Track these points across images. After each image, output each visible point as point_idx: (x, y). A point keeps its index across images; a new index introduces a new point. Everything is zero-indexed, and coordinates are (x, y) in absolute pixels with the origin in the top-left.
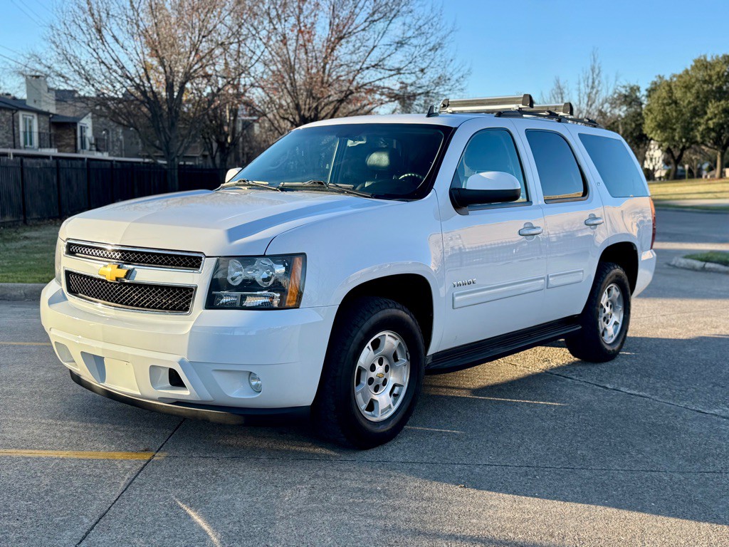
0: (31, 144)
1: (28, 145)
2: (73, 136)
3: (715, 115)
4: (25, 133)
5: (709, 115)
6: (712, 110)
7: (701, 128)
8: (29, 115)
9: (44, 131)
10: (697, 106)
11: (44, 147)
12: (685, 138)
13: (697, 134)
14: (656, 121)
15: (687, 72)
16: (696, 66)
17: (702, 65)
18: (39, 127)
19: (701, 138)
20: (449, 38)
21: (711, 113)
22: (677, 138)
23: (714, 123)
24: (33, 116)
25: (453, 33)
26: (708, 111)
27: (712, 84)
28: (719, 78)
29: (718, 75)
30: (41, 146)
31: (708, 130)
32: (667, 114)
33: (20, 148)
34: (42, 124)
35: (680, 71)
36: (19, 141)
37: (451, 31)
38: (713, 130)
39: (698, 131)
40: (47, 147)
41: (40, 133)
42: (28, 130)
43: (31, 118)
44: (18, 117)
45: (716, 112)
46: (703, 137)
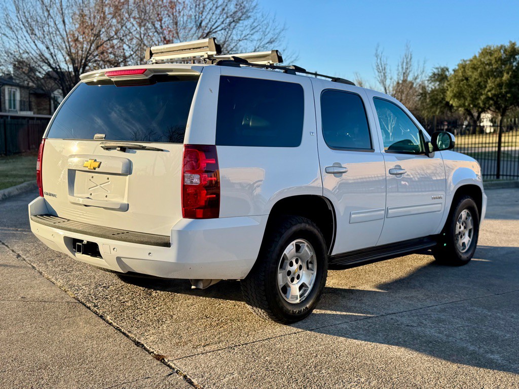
0: (14, 108)
1: (12, 109)
2: (48, 103)
3: (493, 88)
4: (10, 100)
5: (488, 88)
6: (490, 85)
7: (483, 97)
8: (13, 89)
9: (25, 99)
10: (481, 82)
11: (24, 110)
12: (472, 104)
13: (480, 102)
14: (453, 92)
15: (475, 57)
16: (482, 53)
17: (487, 52)
18: (21, 97)
19: (483, 104)
20: (282, 34)
21: (490, 86)
22: (467, 104)
23: (491, 94)
24: (16, 89)
25: (284, 31)
26: (488, 86)
27: (492, 65)
28: (496, 62)
29: (496, 59)
30: (21, 110)
31: (488, 98)
32: (461, 87)
33: (5, 111)
34: (23, 95)
35: (471, 57)
36: (5, 107)
37: (283, 30)
38: (491, 99)
39: (481, 99)
40: (27, 110)
41: (21, 101)
42: (12, 98)
43: (14, 90)
44: (4, 90)
45: (493, 86)
46: (484, 104)
